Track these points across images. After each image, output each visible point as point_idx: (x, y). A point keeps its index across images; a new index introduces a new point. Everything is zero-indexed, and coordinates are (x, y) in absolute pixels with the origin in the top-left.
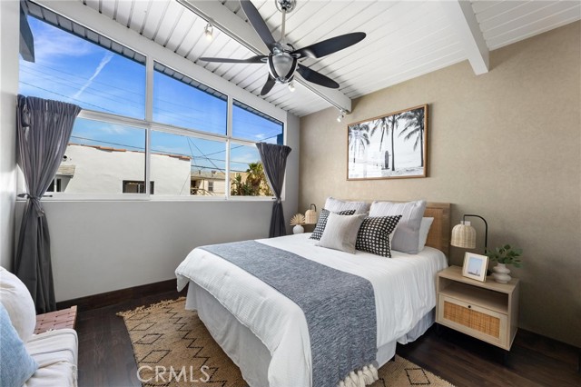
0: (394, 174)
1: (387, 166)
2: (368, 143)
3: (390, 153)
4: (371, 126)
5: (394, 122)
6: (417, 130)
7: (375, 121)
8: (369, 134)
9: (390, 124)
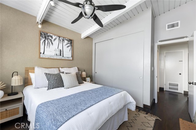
0: (63, 58)
1: (61, 55)
2: (52, 44)
3: (62, 50)
4: (54, 37)
5: (63, 40)
6: (70, 46)
7: (56, 36)
8: (53, 40)
9: (62, 40)
